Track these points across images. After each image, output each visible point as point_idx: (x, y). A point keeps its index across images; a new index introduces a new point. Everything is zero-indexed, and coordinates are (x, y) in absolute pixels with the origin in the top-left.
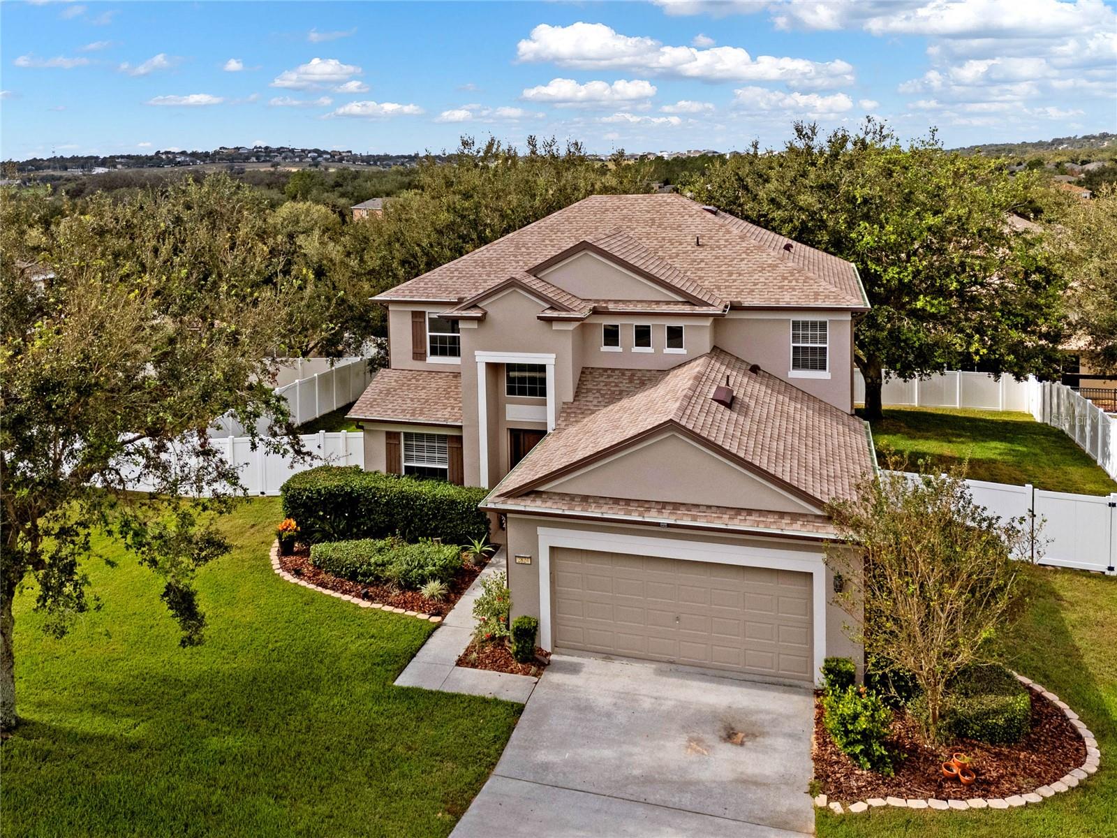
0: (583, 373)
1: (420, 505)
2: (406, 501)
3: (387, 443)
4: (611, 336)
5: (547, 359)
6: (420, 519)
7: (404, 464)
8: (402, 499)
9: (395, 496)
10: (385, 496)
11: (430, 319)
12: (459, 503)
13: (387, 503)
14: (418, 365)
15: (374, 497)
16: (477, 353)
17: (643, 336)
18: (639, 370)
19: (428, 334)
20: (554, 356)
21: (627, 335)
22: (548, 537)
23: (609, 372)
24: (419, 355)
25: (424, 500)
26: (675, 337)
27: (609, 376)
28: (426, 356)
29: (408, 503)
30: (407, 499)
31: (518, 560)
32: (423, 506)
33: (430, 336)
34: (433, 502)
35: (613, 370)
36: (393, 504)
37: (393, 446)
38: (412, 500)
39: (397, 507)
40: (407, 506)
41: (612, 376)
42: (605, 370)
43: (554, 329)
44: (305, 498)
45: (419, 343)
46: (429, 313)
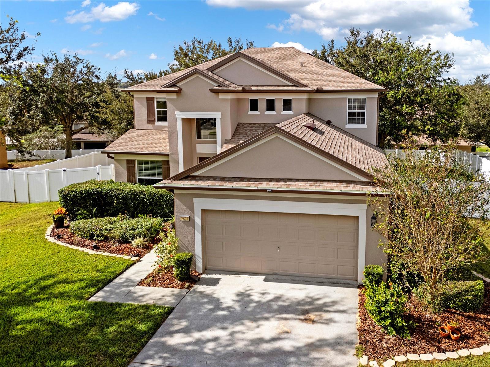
0: (238, 125)
1: (142, 198)
2: (135, 196)
3: (127, 166)
4: (254, 105)
5: (217, 115)
7: (137, 178)
8: (132, 194)
9: (127, 193)
10: (121, 193)
11: (157, 102)
13: (123, 198)
14: (150, 126)
16: (176, 112)
17: (271, 105)
18: (268, 123)
19: (156, 110)
20: (220, 113)
21: (262, 105)
22: (200, 204)
23: (252, 125)
24: (151, 121)
25: (145, 195)
26: (287, 105)
27: (252, 127)
28: (155, 122)
29: (135, 197)
31: (181, 219)
32: (144, 198)
33: (158, 111)
34: (149, 196)
35: (255, 124)
36: (127, 198)
37: (131, 167)
38: (137, 195)
39: (129, 200)
41: (254, 127)
42: (250, 124)
43: (220, 98)
44: (72, 196)
45: (151, 115)
46: (156, 98)
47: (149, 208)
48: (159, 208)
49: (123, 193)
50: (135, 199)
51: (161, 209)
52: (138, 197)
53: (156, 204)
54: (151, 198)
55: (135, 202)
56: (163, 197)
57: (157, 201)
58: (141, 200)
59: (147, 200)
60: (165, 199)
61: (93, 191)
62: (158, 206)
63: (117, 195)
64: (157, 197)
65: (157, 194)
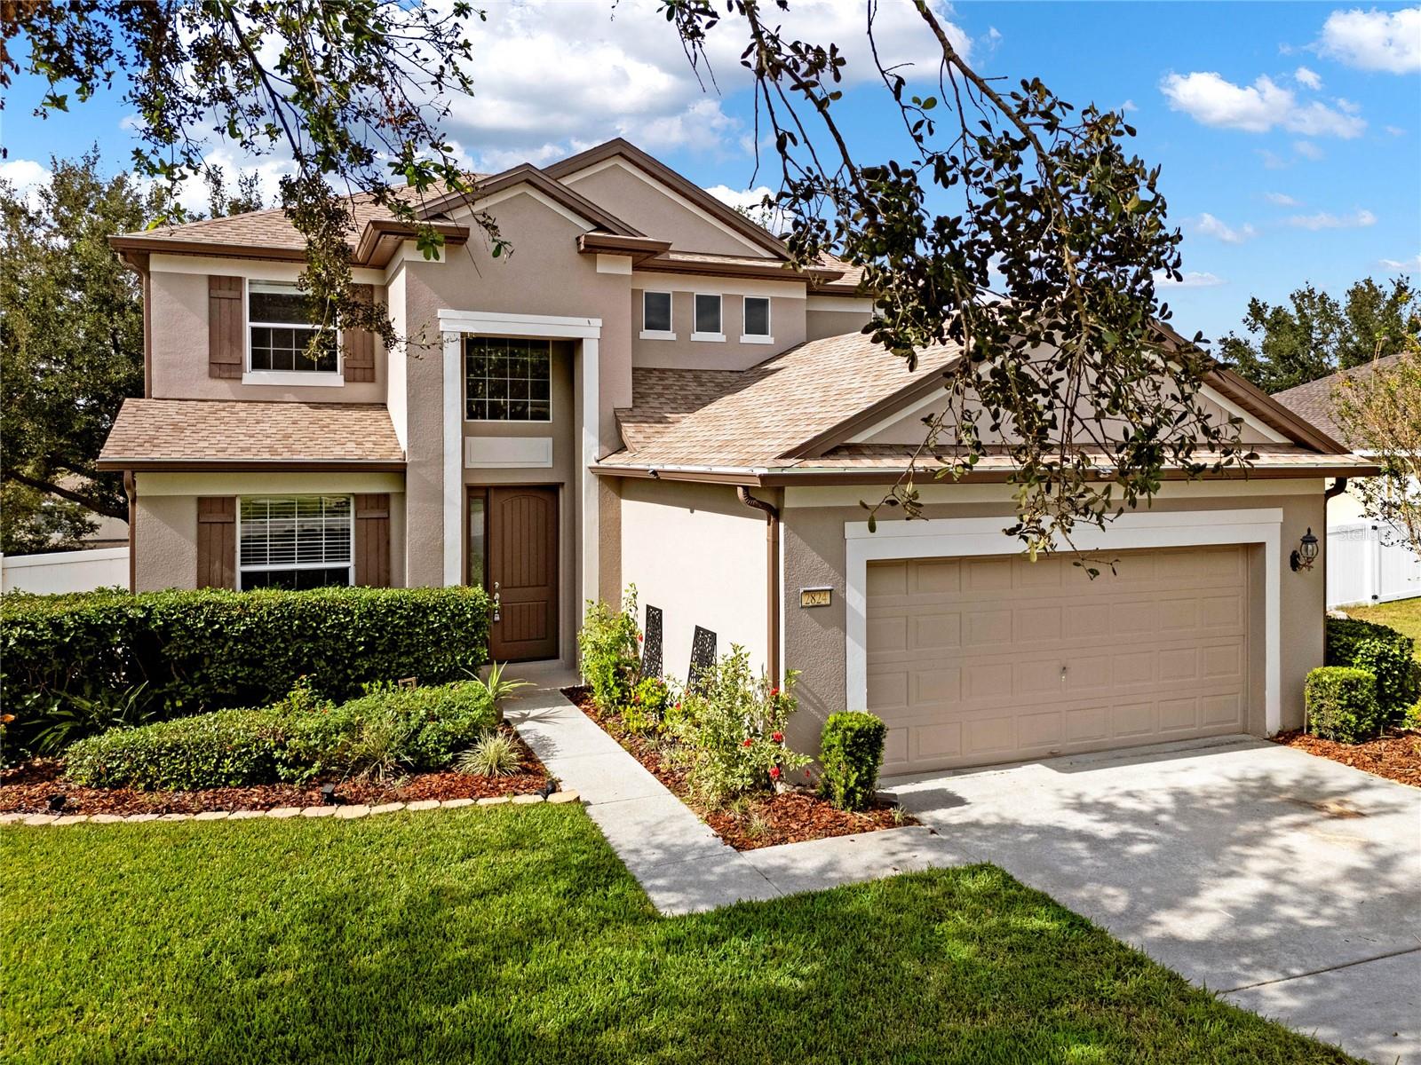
1: (330, 627)
3: (200, 523)
5: (586, 329)
6: (329, 660)
7: (240, 570)
8: (291, 617)
9: (270, 614)
11: (252, 296)
12: (434, 608)
13: (248, 635)
14: (222, 388)
15: (209, 623)
16: (440, 313)
17: (708, 312)
19: (248, 325)
20: (598, 322)
21: (683, 313)
22: (862, 545)
23: (657, 373)
24: (222, 368)
25: (348, 613)
26: (756, 315)
28: (242, 371)
30: (300, 618)
31: (806, 600)
32: (344, 627)
33: (254, 330)
34: (370, 614)
35: (661, 371)
36: (264, 633)
37: (215, 528)
40: (300, 634)
42: (649, 371)
43: (599, 270)
44: (12, 643)
45: (226, 343)
46: (251, 283)
47: (355, 669)
48: (403, 660)
49: (252, 616)
50: (301, 635)
51: (411, 665)
52: (318, 624)
53: (393, 645)
54: (374, 625)
55: (300, 649)
56: (425, 615)
57: (397, 634)
58: (332, 636)
59: (358, 632)
60: (433, 623)
61: (111, 619)
62: (401, 655)
63: (222, 627)
64: (401, 617)
65: (400, 608)
